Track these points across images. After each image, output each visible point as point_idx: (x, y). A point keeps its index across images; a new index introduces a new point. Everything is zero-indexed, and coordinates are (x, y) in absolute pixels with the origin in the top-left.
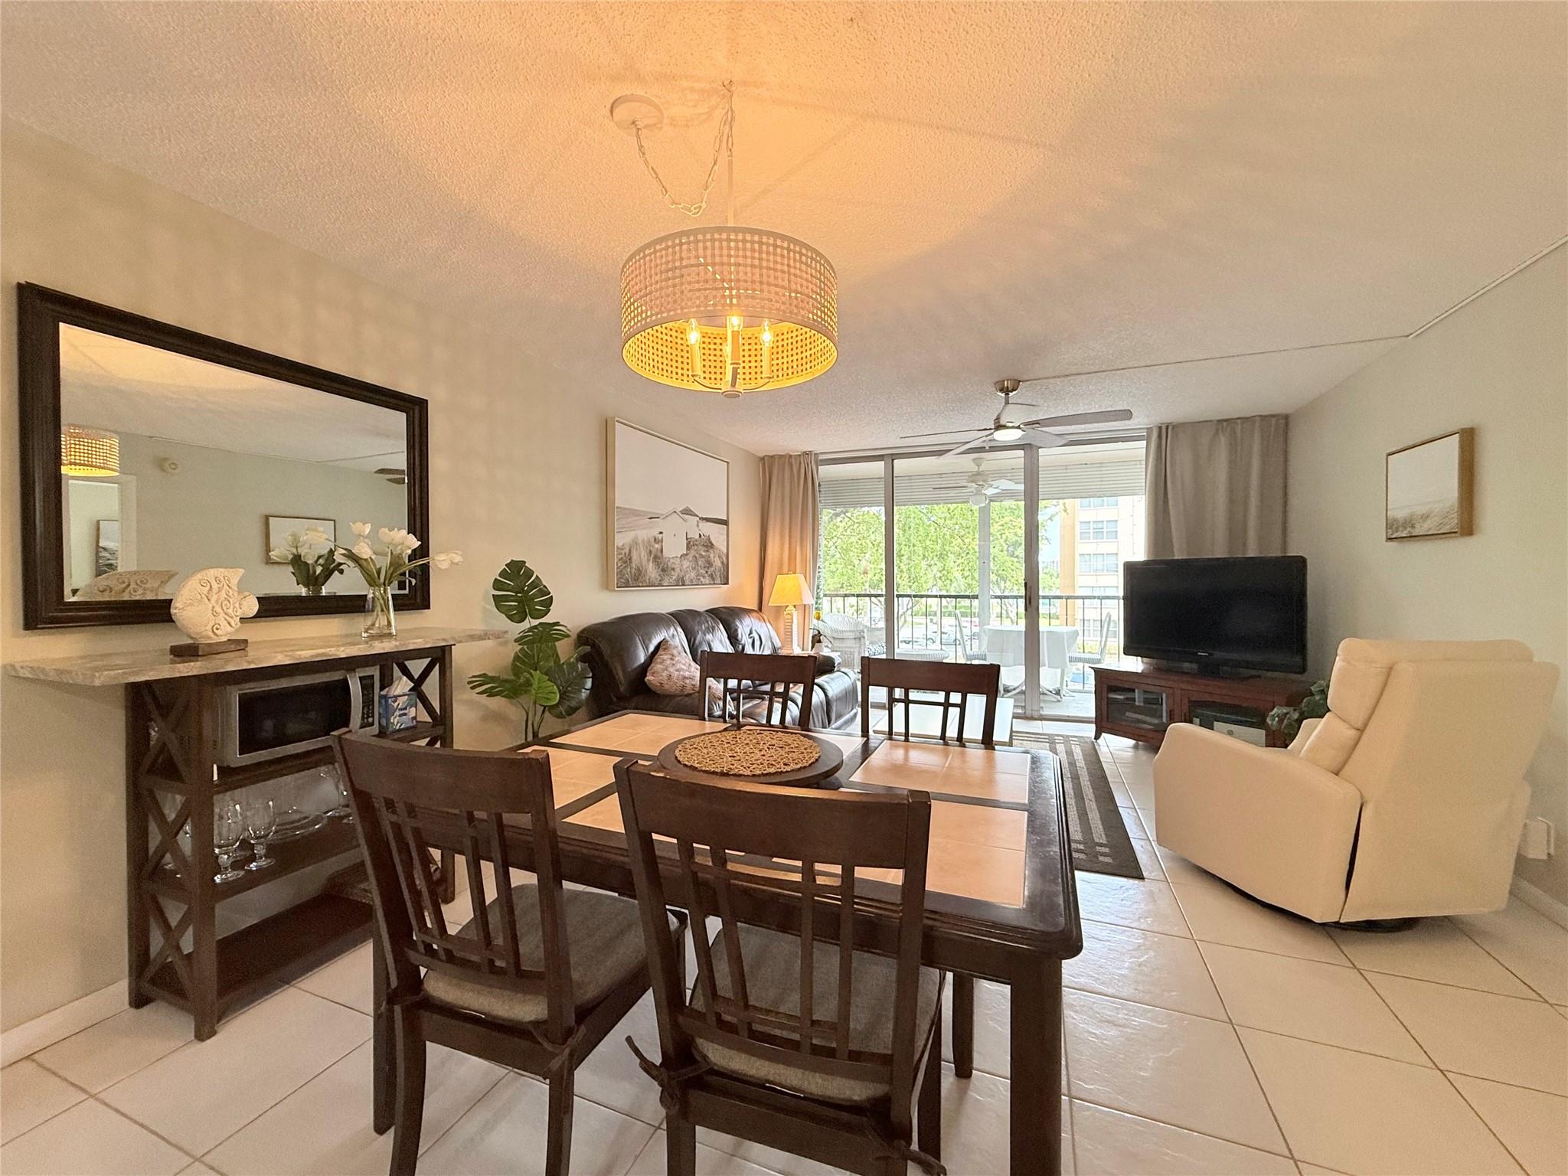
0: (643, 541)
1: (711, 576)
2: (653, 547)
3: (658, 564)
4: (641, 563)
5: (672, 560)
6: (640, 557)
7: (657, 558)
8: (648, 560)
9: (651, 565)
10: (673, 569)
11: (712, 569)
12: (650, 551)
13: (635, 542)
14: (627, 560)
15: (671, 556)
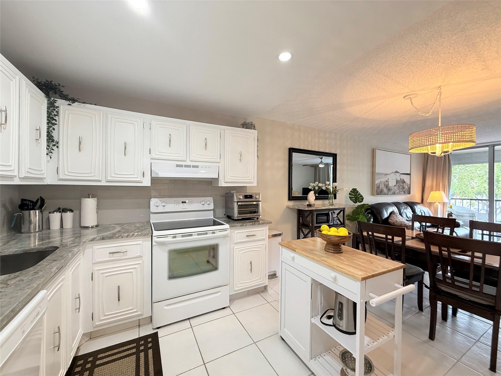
0: (383, 182)
1: (404, 192)
2: (386, 183)
3: (387, 188)
4: (382, 188)
5: (391, 187)
6: (382, 186)
7: (387, 186)
8: (384, 187)
9: (385, 188)
10: (392, 190)
11: (404, 189)
12: (385, 185)
13: (381, 182)
14: (378, 187)
15: (391, 186)
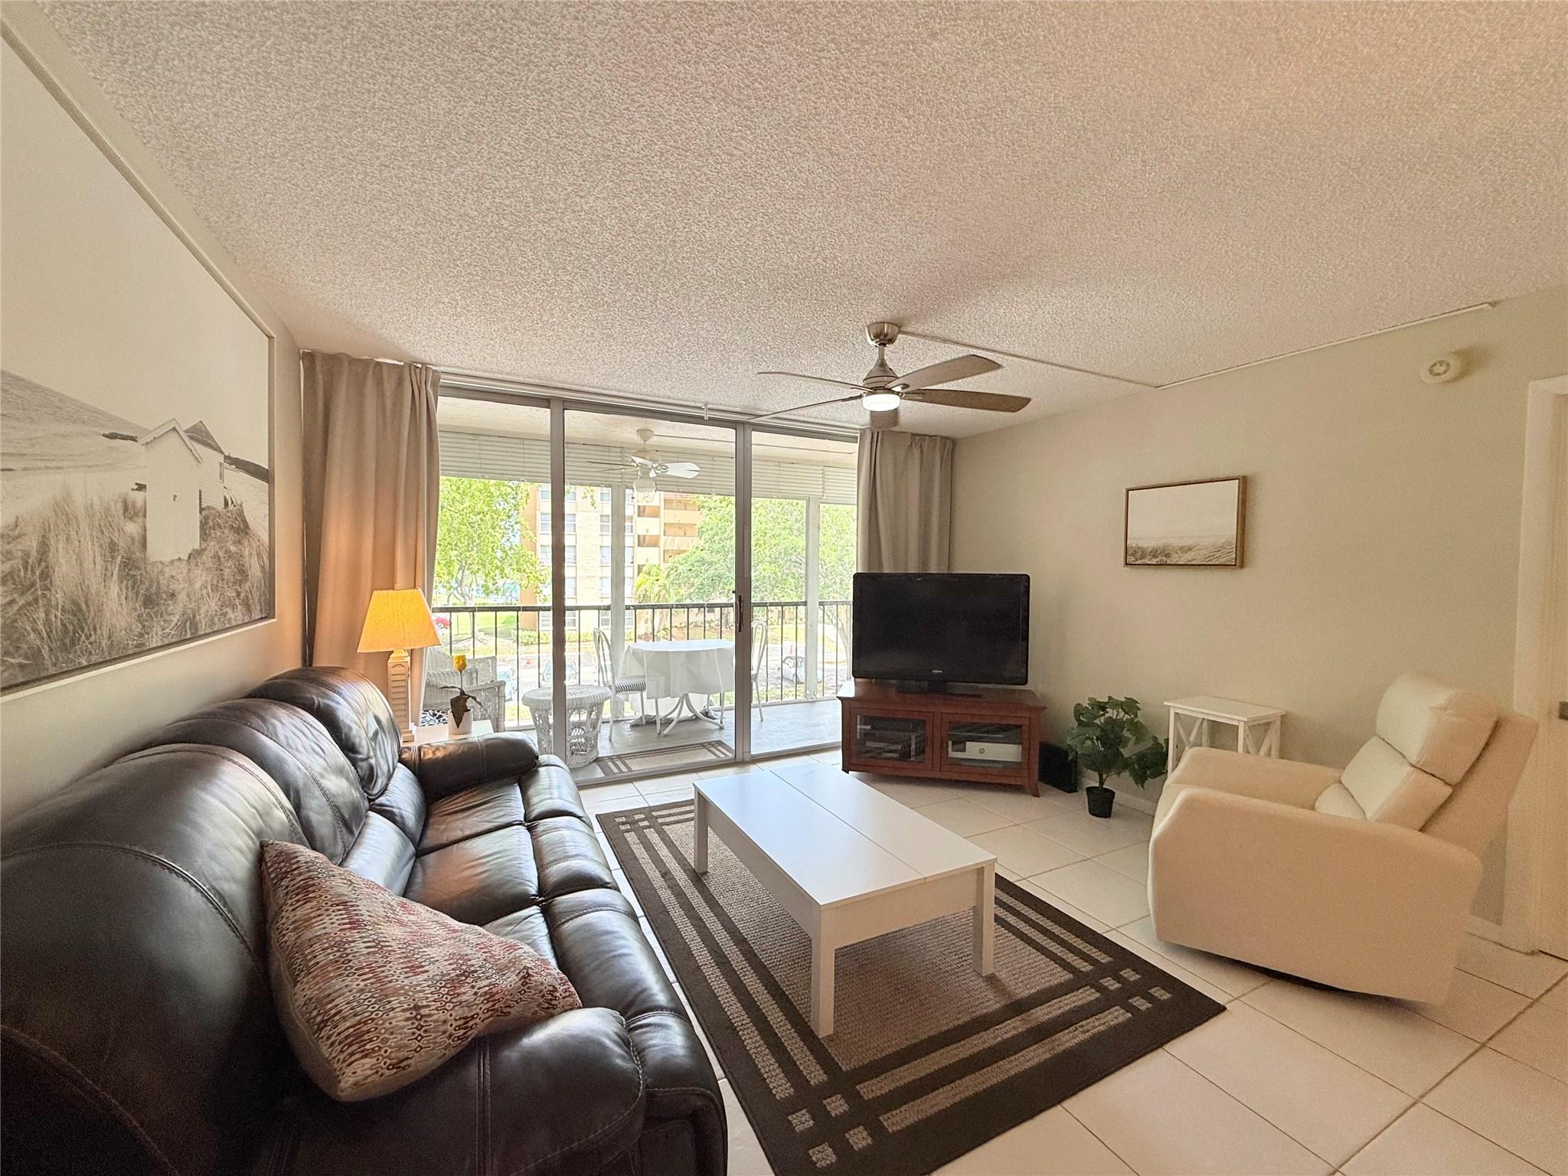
0: (84, 510)
2: (120, 530)
3: (134, 586)
4: (82, 586)
5: (167, 571)
6: (77, 566)
7: (129, 562)
8: (104, 576)
9: (114, 588)
10: (171, 596)
12: (113, 547)
13: (60, 513)
15: (167, 559)
